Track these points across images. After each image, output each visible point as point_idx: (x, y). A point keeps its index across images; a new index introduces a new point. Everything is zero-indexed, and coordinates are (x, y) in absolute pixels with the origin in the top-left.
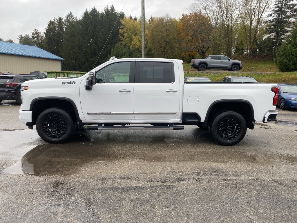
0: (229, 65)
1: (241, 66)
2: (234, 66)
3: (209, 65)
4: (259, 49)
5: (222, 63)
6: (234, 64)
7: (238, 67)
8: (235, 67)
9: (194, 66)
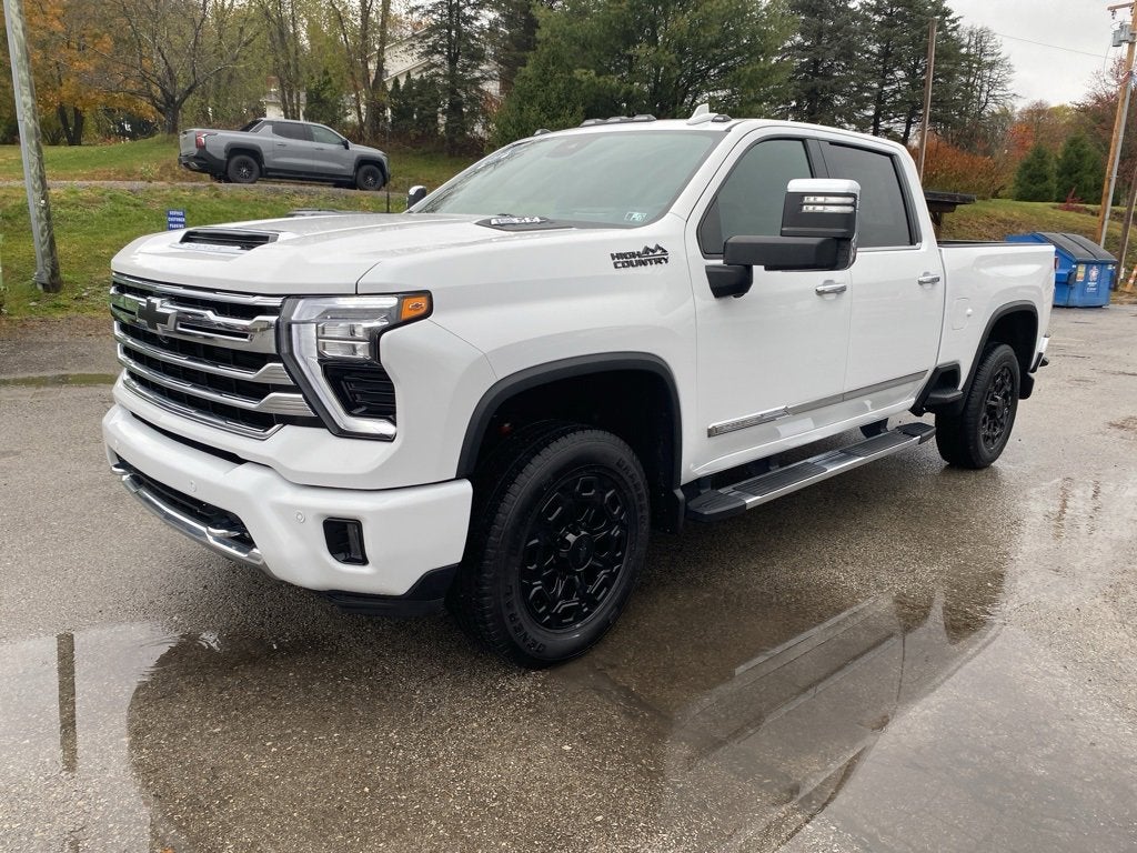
0: (345, 166)
1: (388, 169)
2: (365, 168)
3: (270, 160)
4: (391, 108)
5: (319, 154)
6: (363, 162)
7: (380, 173)
8: (367, 174)
9: (202, 158)
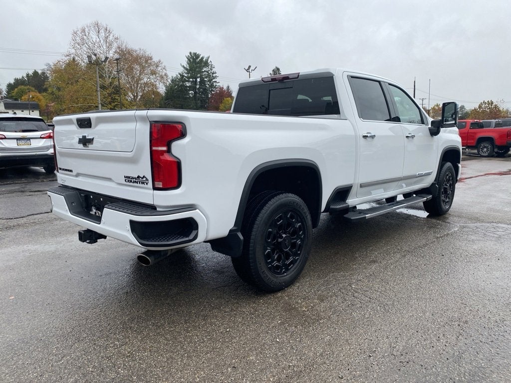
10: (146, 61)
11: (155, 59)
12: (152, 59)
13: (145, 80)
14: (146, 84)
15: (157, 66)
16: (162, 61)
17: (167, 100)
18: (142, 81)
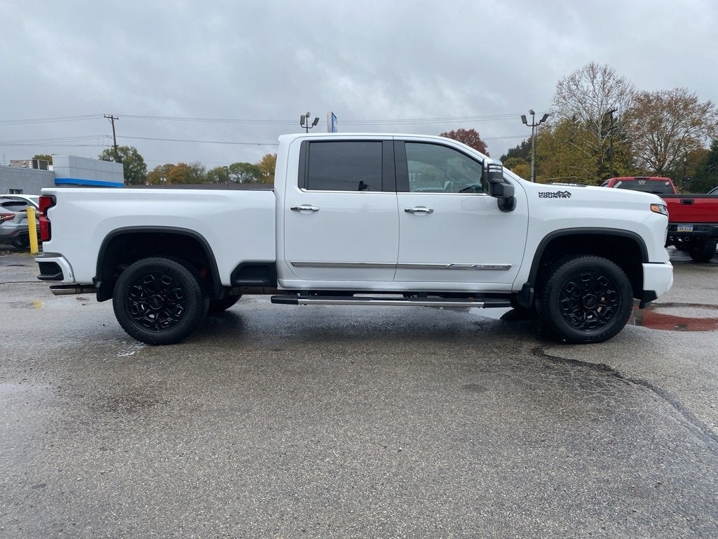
10: (685, 107)
11: (702, 101)
12: (695, 102)
13: (681, 136)
14: (681, 142)
15: (704, 112)
16: (713, 103)
17: (711, 163)
18: (676, 138)
